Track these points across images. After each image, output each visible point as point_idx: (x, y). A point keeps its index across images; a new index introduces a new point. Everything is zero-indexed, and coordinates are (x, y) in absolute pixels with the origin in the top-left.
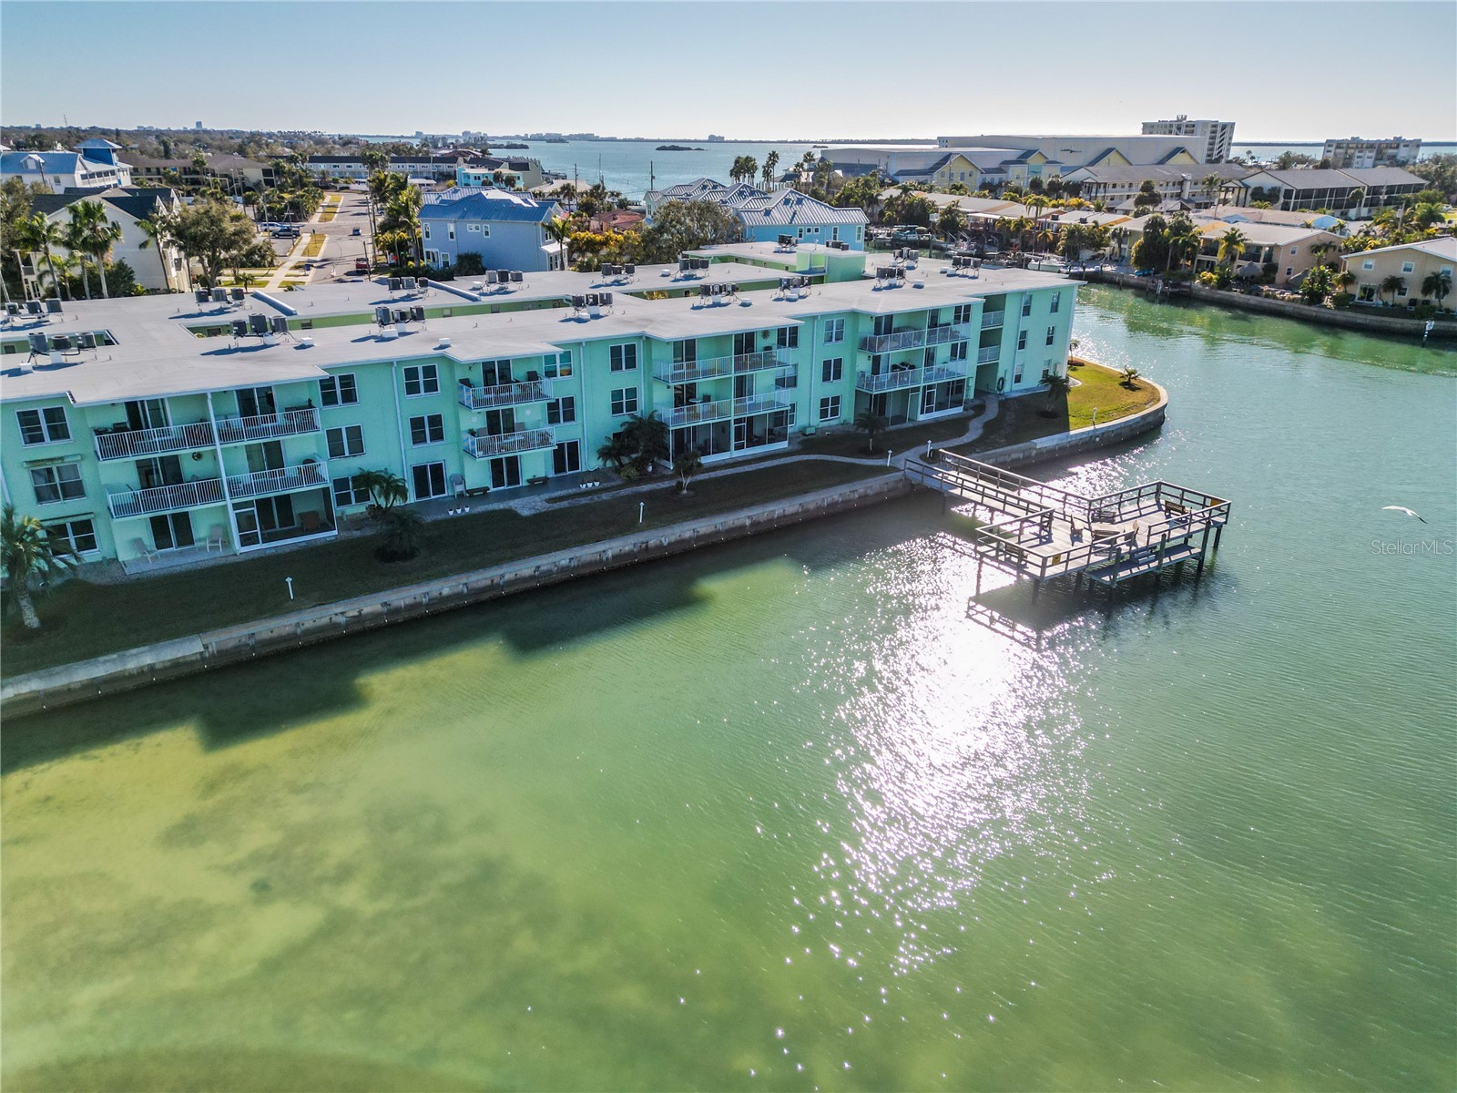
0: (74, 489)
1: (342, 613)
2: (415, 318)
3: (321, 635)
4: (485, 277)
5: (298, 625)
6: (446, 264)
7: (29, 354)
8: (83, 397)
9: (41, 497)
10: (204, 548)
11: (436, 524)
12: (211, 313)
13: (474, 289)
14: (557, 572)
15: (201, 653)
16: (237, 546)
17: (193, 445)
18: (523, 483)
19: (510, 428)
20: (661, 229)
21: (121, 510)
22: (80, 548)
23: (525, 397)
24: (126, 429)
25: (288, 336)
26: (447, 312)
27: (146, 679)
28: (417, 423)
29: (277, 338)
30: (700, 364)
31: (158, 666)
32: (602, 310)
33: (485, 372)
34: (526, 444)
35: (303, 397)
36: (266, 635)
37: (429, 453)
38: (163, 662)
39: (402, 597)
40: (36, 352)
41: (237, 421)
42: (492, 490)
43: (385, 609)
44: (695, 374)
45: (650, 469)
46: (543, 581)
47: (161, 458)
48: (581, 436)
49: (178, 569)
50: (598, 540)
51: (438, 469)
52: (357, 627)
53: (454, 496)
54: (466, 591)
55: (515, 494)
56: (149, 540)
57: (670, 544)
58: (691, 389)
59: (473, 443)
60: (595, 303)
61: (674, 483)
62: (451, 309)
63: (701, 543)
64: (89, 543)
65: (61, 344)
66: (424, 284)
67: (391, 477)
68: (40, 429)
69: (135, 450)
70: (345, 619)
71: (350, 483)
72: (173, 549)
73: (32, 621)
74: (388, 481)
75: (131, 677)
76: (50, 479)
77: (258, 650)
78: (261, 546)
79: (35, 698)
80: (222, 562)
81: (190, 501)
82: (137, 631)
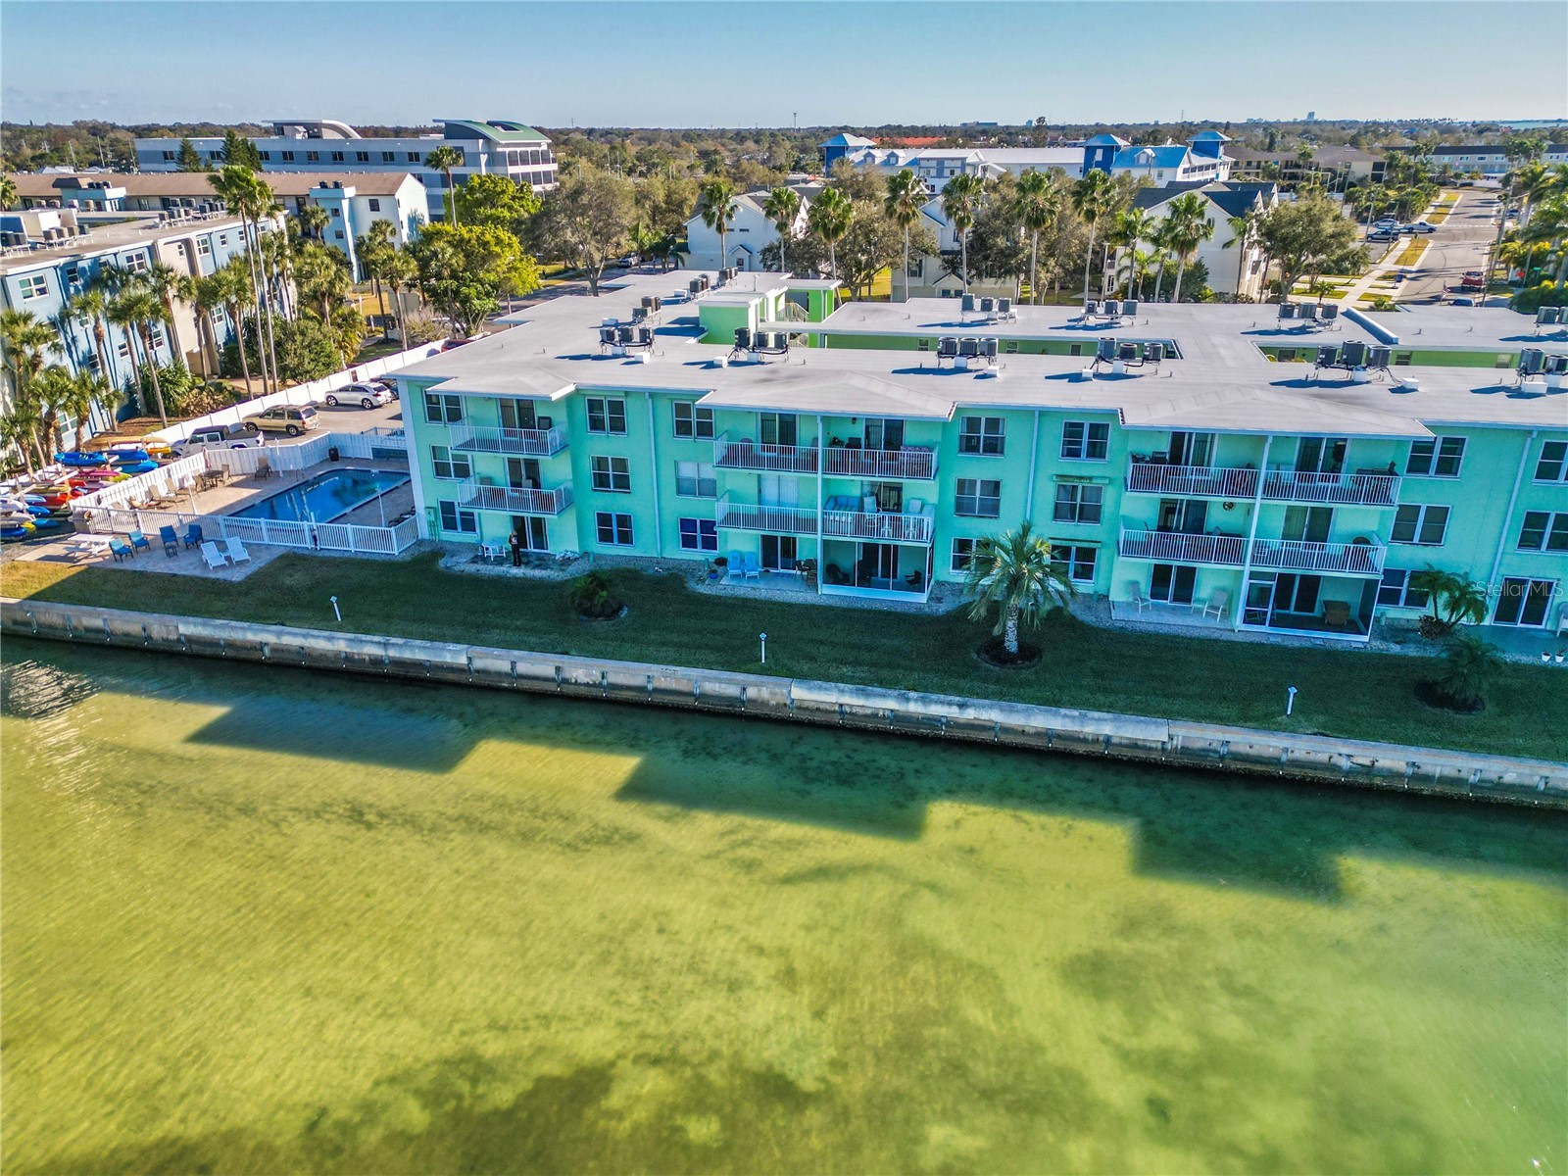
0: (1090, 513)
1: (1349, 756)
3: (1311, 773)
5: (1286, 750)
7: (1093, 359)
8: (1134, 418)
9: (1059, 513)
10: (1199, 611)
11: (1518, 669)
12: (1291, 332)
15: (1164, 743)
16: (1238, 622)
17: (1230, 493)
21: (1132, 548)
22: (1075, 576)
24: (1162, 461)
25: (1385, 374)
27: (1099, 749)
28: (1535, 520)
29: (1371, 374)
31: (1115, 740)
35: (1385, 457)
36: (1244, 749)
37: (1538, 564)
38: (1122, 738)
39: (1443, 763)
40: (1101, 358)
41: (1288, 474)
43: (1410, 771)
47: (1188, 501)
49: (1165, 630)
51: (1542, 590)
52: (1362, 780)
53: (1555, 632)
56: (1145, 587)
64: (1085, 573)
65: (1127, 354)
67: (1469, 585)
68: (1080, 443)
69: (1166, 487)
70: (1349, 764)
71: (1406, 580)
72: (1167, 602)
73: (1012, 644)
74: (1464, 591)
75: (1084, 741)
76: (1073, 497)
77: (1227, 761)
78: (1265, 628)
79: (991, 729)
80: (1216, 635)
81: (1205, 554)
82: (1105, 691)
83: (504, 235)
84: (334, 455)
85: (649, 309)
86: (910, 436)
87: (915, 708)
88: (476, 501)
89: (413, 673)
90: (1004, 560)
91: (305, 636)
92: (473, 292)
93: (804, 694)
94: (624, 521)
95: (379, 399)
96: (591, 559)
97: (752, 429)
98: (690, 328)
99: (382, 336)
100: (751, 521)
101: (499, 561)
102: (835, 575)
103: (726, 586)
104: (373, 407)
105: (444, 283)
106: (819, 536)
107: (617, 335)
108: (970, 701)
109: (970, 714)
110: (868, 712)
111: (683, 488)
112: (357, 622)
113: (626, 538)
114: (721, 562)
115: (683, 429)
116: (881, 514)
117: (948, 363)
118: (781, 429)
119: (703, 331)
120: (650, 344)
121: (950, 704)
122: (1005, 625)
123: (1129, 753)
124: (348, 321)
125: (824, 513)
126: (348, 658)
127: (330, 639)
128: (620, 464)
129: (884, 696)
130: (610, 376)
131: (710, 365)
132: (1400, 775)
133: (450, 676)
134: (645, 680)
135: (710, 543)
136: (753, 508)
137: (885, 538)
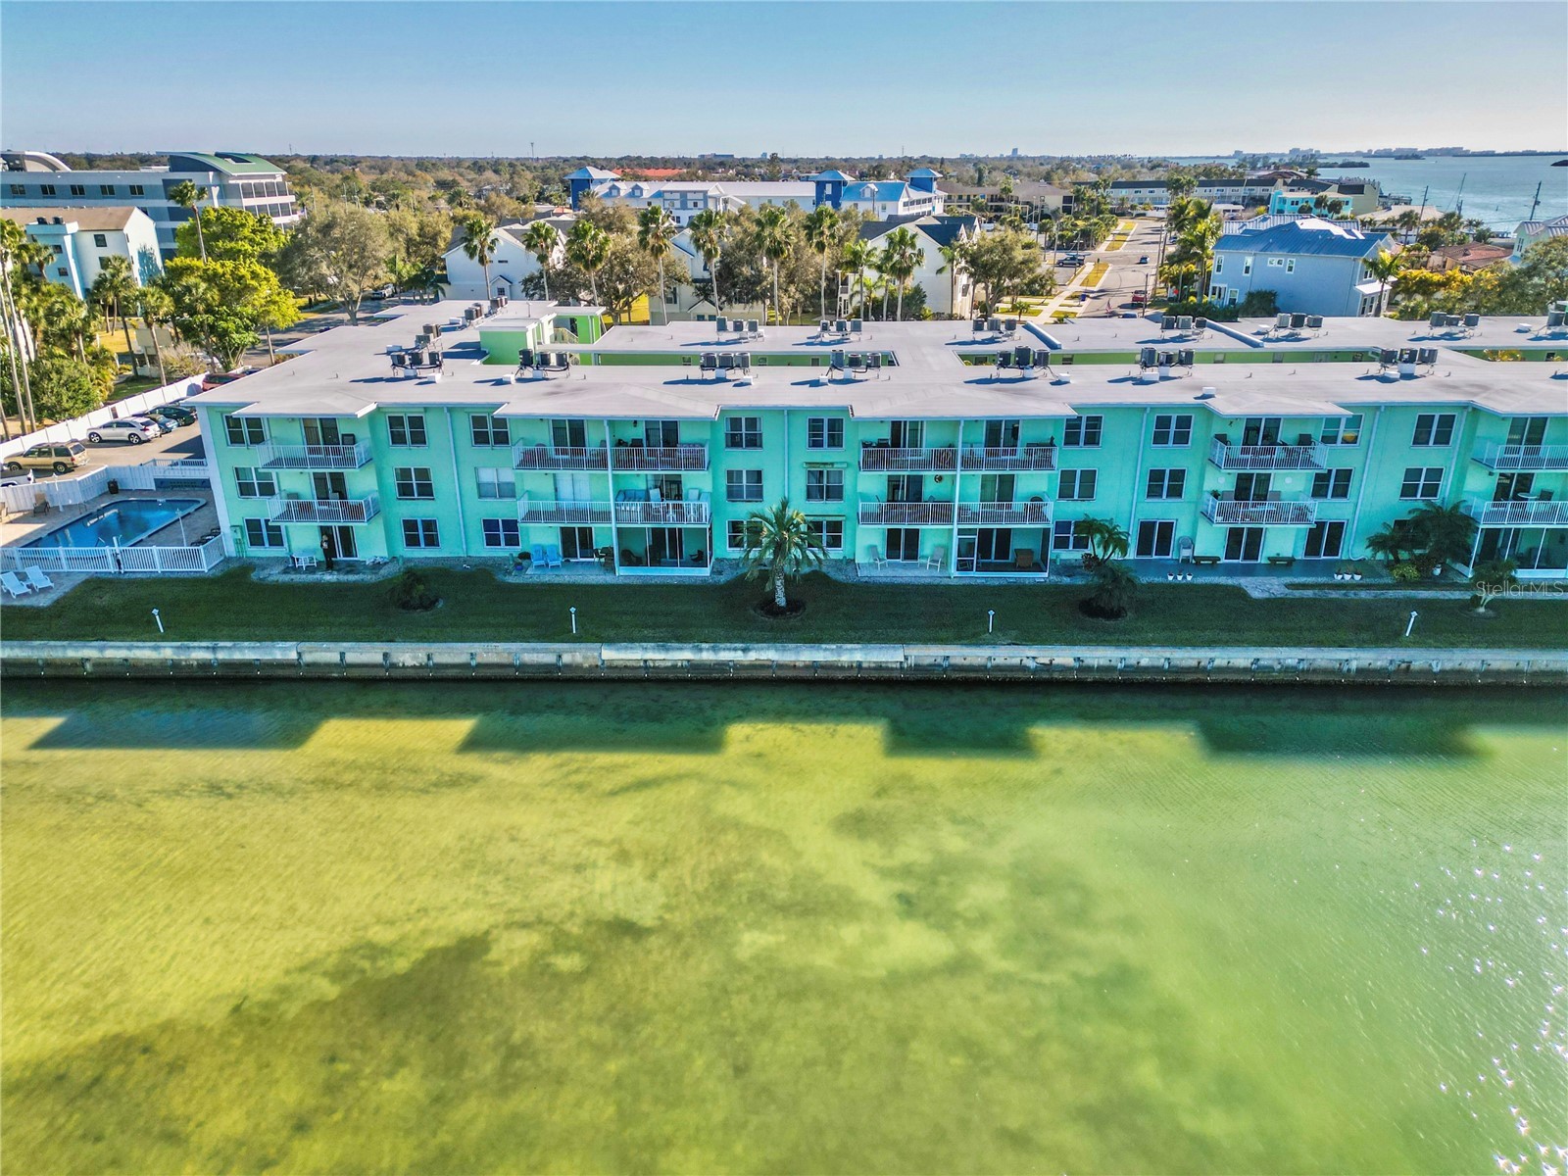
0: (835, 493)
1: (1034, 658)
2: (1181, 363)
3: (1009, 674)
4: (1275, 321)
5: (990, 658)
6: (1233, 301)
7: (828, 368)
8: (860, 412)
9: (810, 494)
10: (923, 566)
11: (1151, 586)
12: (983, 342)
13: (1258, 333)
14: (1280, 671)
15: (901, 663)
16: (953, 571)
17: (938, 467)
18: (1262, 560)
19: (1262, 496)
20: (1531, 271)
21: (868, 518)
22: (829, 545)
23: (1289, 462)
24: (886, 446)
25: (1047, 371)
26: (1220, 357)
27: (854, 673)
28: (1156, 476)
29: (1037, 371)
30: (1546, 450)
31: (865, 665)
32: (1418, 369)
33: (1247, 429)
34: (1276, 517)
35: (1045, 434)
36: (959, 661)
37: (1161, 509)
38: (870, 663)
39: (1100, 656)
40: (834, 366)
41: (980, 451)
42: (1223, 561)
43: (1077, 665)
44: (1539, 463)
45: (1438, 571)
46: (1259, 677)
47: (908, 476)
48: (1350, 517)
49: (899, 580)
50: (1342, 645)
51: (1167, 528)
52: (1046, 676)
53: (1178, 560)
54: (1167, 666)
55: (1248, 571)
56: (882, 549)
57: (1443, 672)
58: (1525, 482)
59: (1213, 507)
60: (1411, 360)
61: (1467, 596)
62: (1225, 354)
63: (1490, 680)
64: (835, 542)
65: (854, 362)
66: (1201, 325)
67: (1115, 528)
68: (822, 435)
69: (890, 465)
70: (1035, 664)
71: (1072, 528)
72: (900, 561)
73: (781, 600)
74: (1111, 532)
75: (842, 668)
76: (820, 480)
77: (949, 673)
78: (974, 574)
79: (769, 667)
80: (937, 582)
81: (924, 519)
82: (856, 629)
83: (260, 270)
84: (113, 488)
85: (431, 335)
86: (685, 435)
87: (707, 656)
88: (286, 515)
89: (243, 673)
90: (769, 530)
91: (129, 648)
92: (232, 326)
93: (612, 654)
94: (430, 525)
95: (147, 433)
96: (401, 561)
97: (545, 436)
98: (472, 351)
99: (131, 373)
100: (550, 516)
101: (310, 570)
102: (629, 559)
103: (532, 575)
104: (141, 442)
105: (199, 318)
106: (613, 525)
107: (409, 360)
108: (751, 646)
109: (752, 656)
110: (669, 664)
111: (483, 491)
112: (178, 631)
113: (432, 541)
114: (525, 556)
115: (480, 438)
116: (665, 502)
117: (710, 375)
118: (571, 434)
119: (485, 354)
120: (440, 366)
121: (735, 649)
122: (774, 584)
123: (876, 674)
124: (99, 359)
125: (616, 505)
126: (175, 665)
127: (156, 648)
128: (423, 473)
129: (681, 649)
130: (407, 395)
131: (499, 382)
132: (1070, 669)
133: (280, 672)
134: (469, 657)
135: (513, 541)
136: (550, 504)
137: (671, 523)
